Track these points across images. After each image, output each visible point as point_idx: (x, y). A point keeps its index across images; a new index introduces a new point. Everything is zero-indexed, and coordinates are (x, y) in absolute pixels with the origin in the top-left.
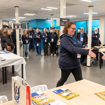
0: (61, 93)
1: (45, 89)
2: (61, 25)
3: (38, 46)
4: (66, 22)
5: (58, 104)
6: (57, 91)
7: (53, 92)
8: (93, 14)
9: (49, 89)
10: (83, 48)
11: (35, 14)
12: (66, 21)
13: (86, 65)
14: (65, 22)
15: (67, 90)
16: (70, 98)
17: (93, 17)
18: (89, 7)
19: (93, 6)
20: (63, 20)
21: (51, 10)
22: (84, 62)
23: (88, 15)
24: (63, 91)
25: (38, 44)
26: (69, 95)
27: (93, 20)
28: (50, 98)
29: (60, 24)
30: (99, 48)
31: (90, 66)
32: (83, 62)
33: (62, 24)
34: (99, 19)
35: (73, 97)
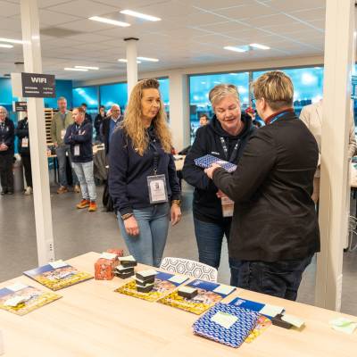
2: (25, 95)
4: (43, 84)
8: (144, 63)
12: (42, 80)
14: (39, 86)
17: (140, 73)
18: (126, 40)
20: (34, 80)
21: (11, 46)
23: (125, 63)
29: (24, 90)
33: (29, 90)
34: (167, 77)
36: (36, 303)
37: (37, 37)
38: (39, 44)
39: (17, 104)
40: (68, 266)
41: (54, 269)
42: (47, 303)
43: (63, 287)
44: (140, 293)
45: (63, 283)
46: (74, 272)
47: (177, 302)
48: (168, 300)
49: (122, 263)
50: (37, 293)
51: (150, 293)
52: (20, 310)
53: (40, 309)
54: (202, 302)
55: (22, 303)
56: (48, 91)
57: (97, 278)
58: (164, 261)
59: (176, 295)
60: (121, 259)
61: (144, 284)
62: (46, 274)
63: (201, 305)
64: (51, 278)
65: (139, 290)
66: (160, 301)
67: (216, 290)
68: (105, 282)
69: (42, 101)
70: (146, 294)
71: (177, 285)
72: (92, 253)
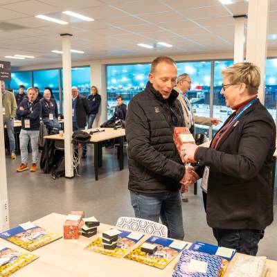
8: (73, 54)
10: (54, 134)
13: (62, 174)
15: (3, 250)
16: (10, 271)
17: (73, 61)
18: (62, 35)
19: (71, 35)
22: (59, 169)
23: (60, 56)
26: (7, 263)
27: (72, 67)
30: (91, 133)
31: (72, 178)
32: (57, 167)
34: (89, 66)
35: (19, 268)
36: (16, 264)
40: (37, 227)
41: (25, 231)
42: (26, 263)
43: (37, 248)
44: (107, 250)
45: (37, 243)
46: (43, 232)
47: (142, 258)
48: (133, 256)
49: (86, 223)
50: (15, 254)
51: (115, 249)
52: (3, 272)
54: (162, 257)
56: (5, 75)
57: (66, 237)
58: (120, 220)
59: (139, 250)
60: (85, 220)
61: (110, 242)
62: (19, 235)
63: (162, 259)
64: (24, 239)
65: (106, 247)
66: (126, 257)
67: (171, 246)
68: (73, 241)
70: (113, 251)
71: (136, 241)
72: (53, 214)
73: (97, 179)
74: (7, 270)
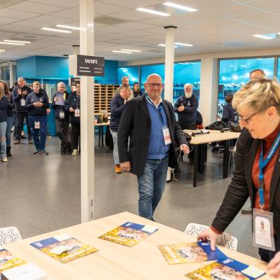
0: (52, 246)
1: (4, 236)
2: (79, 74)
3: (38, 127)
4: (94, 65)
5: (25, 273)
6: (42, 242)
7: (32, 244)
8: (180, 47)
9: (23, 238)
11: (29, 43)
12: (93, 61)
14: (91, 66)
16: (69, 259)
17: (176, 56)
18: (165, 28)
19: (176, 28)
20: (87, 61)
21: (70, 32)
23: (164, 48)
24: (59, 242)
25: (39, 123)
26: (70, 251)
27: (175, 63)
28: (14, 261)
29: (78, 69)
30: (193, 135)
33: (83, 69)
34: (199, 61)
35: (78, 257)
36: (77, 253)
37: (91, 25)
38: (93, 31)
39: (73, 79)
42: (85, 254)
50: (78, 244)
52: (63, 258)
53: (79, 259)
55: (66, 252)
56: (98, 70)
58: (189, 226)
69: (92, 78)
72: (126, 212)
73: (195, 186)
74: (67, 257)
